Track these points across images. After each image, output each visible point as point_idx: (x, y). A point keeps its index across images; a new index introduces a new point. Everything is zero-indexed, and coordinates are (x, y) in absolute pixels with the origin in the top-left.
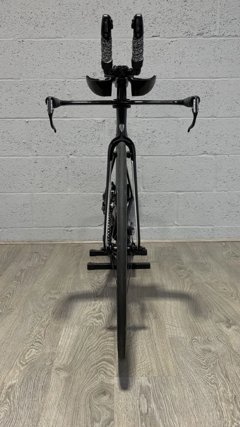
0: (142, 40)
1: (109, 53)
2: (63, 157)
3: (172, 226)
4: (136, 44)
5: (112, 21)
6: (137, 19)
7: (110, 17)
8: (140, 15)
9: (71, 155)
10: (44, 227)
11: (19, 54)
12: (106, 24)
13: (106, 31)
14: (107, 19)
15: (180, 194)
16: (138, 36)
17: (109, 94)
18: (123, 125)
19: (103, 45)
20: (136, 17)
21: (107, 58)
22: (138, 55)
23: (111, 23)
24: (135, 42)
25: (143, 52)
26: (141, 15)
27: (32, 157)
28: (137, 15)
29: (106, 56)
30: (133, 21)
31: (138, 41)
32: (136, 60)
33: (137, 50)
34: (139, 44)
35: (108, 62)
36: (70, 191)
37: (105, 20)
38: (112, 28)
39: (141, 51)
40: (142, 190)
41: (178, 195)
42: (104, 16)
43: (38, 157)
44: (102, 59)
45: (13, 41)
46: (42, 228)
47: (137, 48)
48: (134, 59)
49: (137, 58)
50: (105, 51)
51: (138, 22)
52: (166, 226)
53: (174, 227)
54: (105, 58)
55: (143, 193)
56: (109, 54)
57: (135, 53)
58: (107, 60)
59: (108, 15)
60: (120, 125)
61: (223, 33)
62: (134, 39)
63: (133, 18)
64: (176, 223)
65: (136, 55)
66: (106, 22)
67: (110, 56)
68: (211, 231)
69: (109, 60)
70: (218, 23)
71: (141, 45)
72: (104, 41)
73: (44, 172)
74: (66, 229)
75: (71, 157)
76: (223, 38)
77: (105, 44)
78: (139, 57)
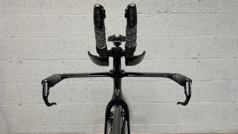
0: (136, 28)
1: (103, 40)
2: (84, 82)
3: (151, 124)
4: (130, 32)
5: (104, 11)
6: (131, 9)
7: (102, 7)
8: (133, 5)
9: (89, 81)
10: (72, 124)
11: (59, 23)
12: (98, 14)
13: (98, 21)
14: (99, 9)
15: (156, 104)
16: (132, 25)
17: (107, 64)
18: (119, 90)
19: (97, 33)
20: (129, 7)
21: (100, 45)
22: (131, 42)
23: (104, 12)
24: (129, 31)
25: (136, 39)
26: (135, 5)
27: (66, 82)
28: (131, 5)
29: (100, 43)
30: (126, 10)
31: (131, 30)
32: (130, 47)
33: (131, 38)
34: (132, 32)
35: (102, 48)
36: (88, 103)
37: (97, 10)
38: (105, 18)
39: (135, 38)
40: (132, 101)
41: (154, 105)
42: (96, 5)
43: (70, 82)
44: (96, 45)
45: (56, 16)
46: (71, 125)
47: (130, 36)
48: (127, 45)
49: (131, 45)
50: (98, 39)
51: (131, 11)
52: (147, 124)
53: (152, 124)
54: (99, 44)
55: (133, 103)
56: (102, 42)
57: (128, 40)
58: (101, 46)
59: (100, 5)
60: (116, 90)
61: (179, 11)
62: (127, 27)
63: (126, 8)
64: (153, 122)
65: (129, 42)
66: (97, 12)
67: (104, 43)
68: (175, 127)
69: (103, 47)
70: (176, 6)
71: (135, 34)
72: (97, 30)
73: (73, 91)
74: (86, 125)
75: (89, 82)
76: (179, 14)
77: (98, 32)
78: (132, 44)
